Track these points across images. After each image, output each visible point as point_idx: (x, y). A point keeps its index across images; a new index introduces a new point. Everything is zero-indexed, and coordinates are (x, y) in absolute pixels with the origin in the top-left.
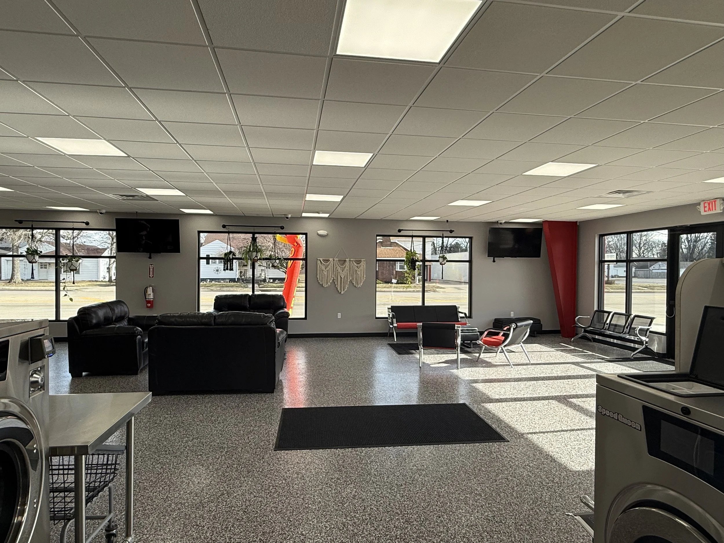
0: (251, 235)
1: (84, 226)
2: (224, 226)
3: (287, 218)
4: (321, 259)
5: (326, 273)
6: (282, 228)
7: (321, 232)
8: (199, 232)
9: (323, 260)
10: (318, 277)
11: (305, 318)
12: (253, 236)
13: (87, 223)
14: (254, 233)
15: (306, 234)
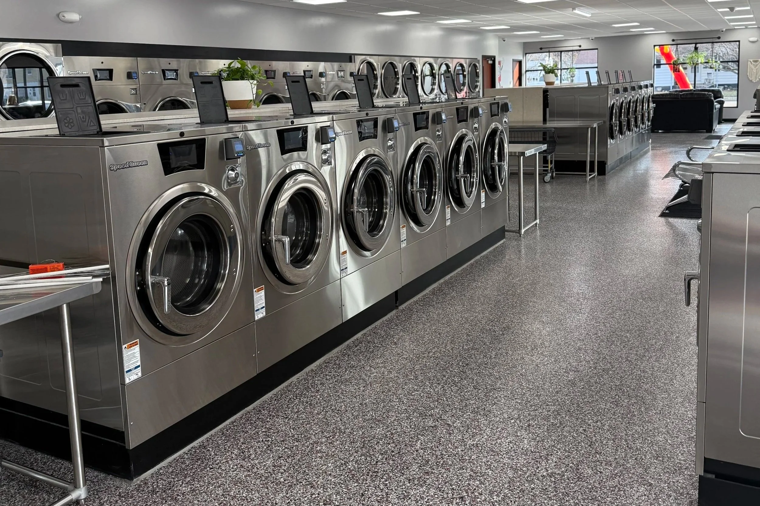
0: (694, 45)
1: (578, 48)
2: (673, 40)
3: (722, 31)
4: (751, 60)
5: (755, 71)
6: (719, 38)
7: (752, 39)
8: (655, 46)
9: (754, 61)
10: (748, 74)
11: (737, 107)
12: (696, 46)
13: (580, 46)
14: (696, 44)
15: (739, 41)
